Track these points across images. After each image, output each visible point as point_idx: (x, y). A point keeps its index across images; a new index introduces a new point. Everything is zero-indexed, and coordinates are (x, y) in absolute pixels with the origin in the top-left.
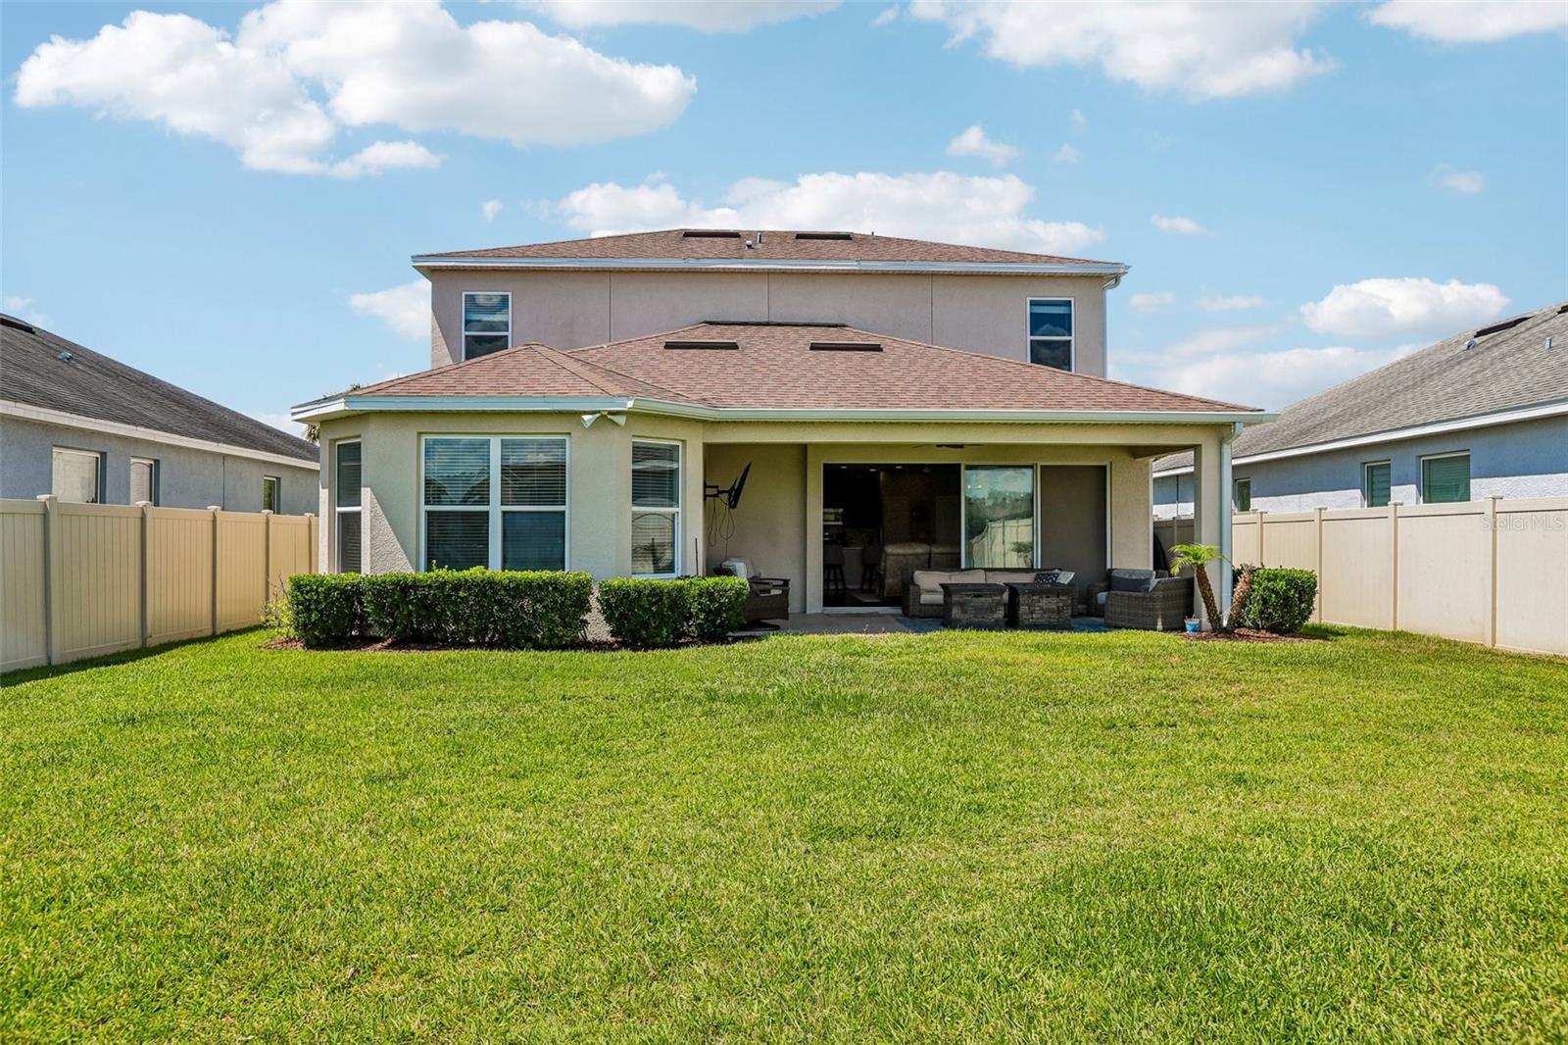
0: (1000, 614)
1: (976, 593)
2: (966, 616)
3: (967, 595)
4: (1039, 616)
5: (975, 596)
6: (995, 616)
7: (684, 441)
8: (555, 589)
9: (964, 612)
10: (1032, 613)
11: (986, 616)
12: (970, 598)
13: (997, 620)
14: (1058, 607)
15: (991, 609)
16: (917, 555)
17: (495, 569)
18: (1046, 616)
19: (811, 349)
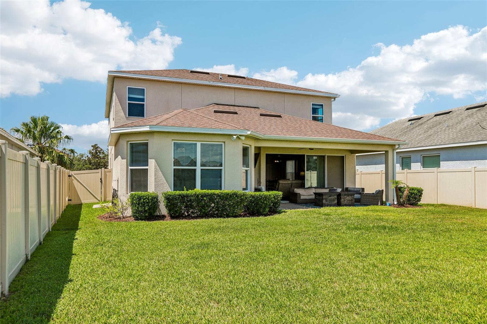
0: (336, 202)
1: (330, 195)
2: (327, 202)
3: (327, 196)
4: (346, 202)
5: (330, 196)
6: (335, 202)
7: (250, 145)
8: (236, 196)
9: (326, 201)
10: (345, 201)
11: (332, 202)
12: (328, 197)
13: (335, 203)
14: (351, 199)
15: (334, 201)
16: (288, 183)
17: (198, 189)
18: (348, 202)
19: (261, 115)
